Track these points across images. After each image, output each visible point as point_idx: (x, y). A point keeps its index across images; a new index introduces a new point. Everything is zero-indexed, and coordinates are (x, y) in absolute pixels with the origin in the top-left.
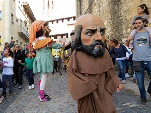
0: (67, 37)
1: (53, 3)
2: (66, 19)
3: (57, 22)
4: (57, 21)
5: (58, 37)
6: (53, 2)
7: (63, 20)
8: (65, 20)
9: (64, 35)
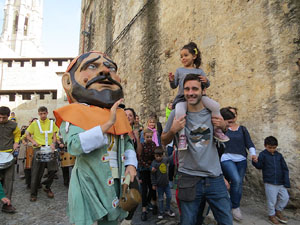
0: (55, 97)
1: (26, 24)
2: (54, 60)
3: (34, 65)
4: (34, 61)
5: (32, 96)
6: (27, 20)
7: (47, 61)
8: (51, 63)
9: (47, 92)
